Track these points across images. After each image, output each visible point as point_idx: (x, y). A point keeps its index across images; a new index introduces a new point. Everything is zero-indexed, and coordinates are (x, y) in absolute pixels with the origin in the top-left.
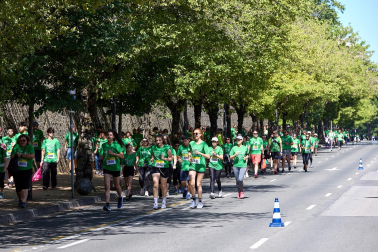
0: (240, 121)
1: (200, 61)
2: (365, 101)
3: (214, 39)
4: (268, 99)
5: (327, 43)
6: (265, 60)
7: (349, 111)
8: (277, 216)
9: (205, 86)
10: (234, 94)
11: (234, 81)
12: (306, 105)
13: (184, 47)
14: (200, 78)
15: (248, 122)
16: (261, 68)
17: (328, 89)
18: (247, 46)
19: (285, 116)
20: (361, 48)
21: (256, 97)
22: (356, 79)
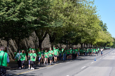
0: (91, 46)
1: (85, 37)
2: (111, 43)
3: (87, 34)
4: (95, 43)
5: (105, 34)
6: (94, 37)
7: (109, 44)
8: (95, 59)
9: (86, 41)
10: (90, 42)
11: (90, 40)
12: (101, 43)
13: (82, 36)
14: (85, 40)
15: (92, 46)
16: (94, 38)
17: (105, 41)
18: (92, 35)
19: (98, 45)
20: (110, 35)
21: (93, 42)
22: (109, 39)
